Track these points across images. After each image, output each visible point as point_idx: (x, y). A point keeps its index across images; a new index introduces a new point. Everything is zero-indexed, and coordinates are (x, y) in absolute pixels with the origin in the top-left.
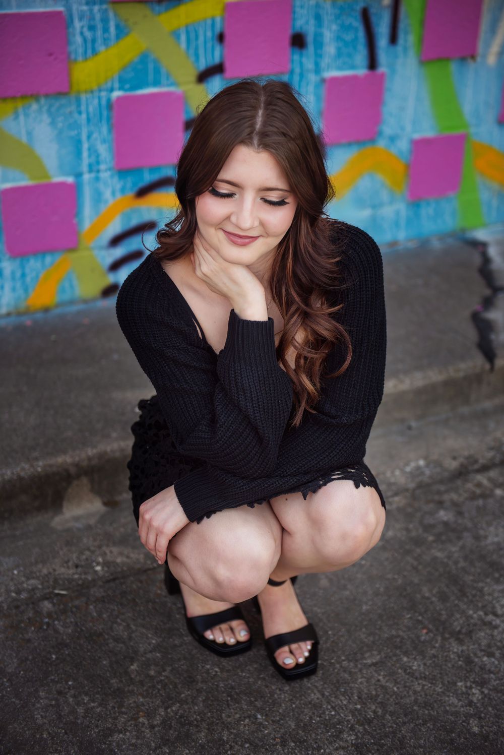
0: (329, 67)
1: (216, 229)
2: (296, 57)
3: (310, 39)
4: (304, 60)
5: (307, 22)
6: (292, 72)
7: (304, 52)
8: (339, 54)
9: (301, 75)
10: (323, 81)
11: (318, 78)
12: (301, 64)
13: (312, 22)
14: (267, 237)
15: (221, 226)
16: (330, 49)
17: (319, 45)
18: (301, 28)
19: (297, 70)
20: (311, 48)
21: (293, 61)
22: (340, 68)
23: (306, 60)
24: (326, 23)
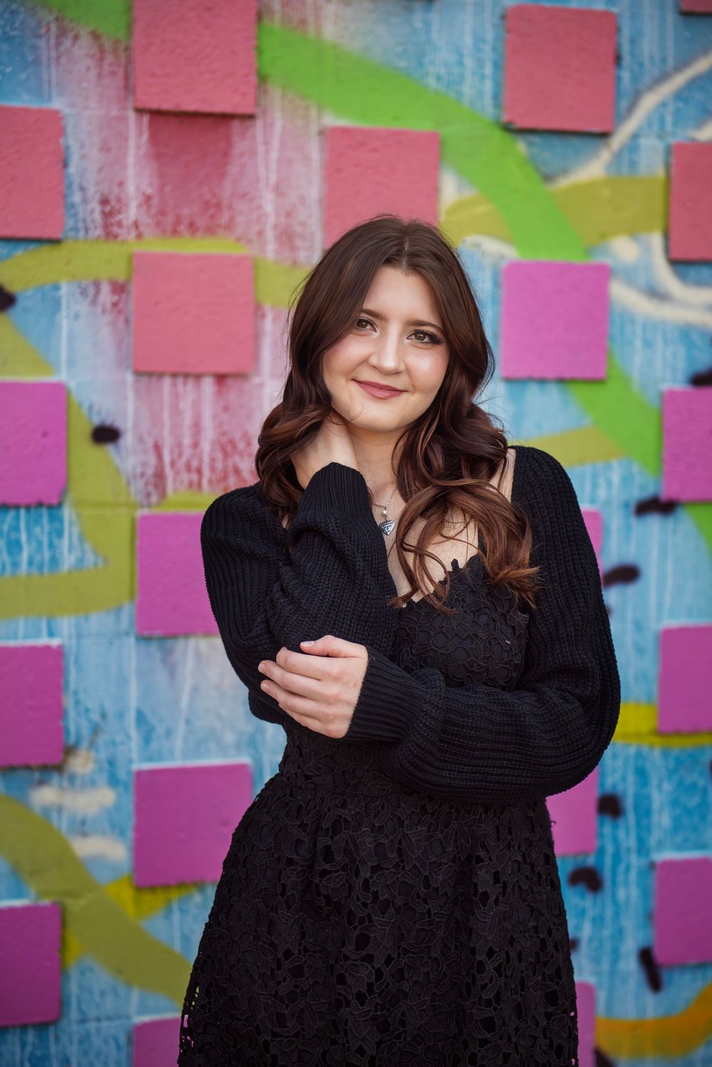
0: (660, 846)
1: (346, 381)
2: (607, 829)
3: (629, 803)
4: (621, 834)
5: (624, 779)
6: (601, 852)
7: (621, 822)
8: (677, 826)
9: (617, 857)
10: (652, 865)
11: (644, 862)
12: (615, 839)
13: (631, 779)
14: (414, 393)
15: (353, 375)
16: (663, 819)
17: (644, 811)
18: (614, 786)
19: (610, 849)
20: (631, 816)
21: (601, 836)
22: (680, 848)
23: (624, 833)
24: (654, 781)
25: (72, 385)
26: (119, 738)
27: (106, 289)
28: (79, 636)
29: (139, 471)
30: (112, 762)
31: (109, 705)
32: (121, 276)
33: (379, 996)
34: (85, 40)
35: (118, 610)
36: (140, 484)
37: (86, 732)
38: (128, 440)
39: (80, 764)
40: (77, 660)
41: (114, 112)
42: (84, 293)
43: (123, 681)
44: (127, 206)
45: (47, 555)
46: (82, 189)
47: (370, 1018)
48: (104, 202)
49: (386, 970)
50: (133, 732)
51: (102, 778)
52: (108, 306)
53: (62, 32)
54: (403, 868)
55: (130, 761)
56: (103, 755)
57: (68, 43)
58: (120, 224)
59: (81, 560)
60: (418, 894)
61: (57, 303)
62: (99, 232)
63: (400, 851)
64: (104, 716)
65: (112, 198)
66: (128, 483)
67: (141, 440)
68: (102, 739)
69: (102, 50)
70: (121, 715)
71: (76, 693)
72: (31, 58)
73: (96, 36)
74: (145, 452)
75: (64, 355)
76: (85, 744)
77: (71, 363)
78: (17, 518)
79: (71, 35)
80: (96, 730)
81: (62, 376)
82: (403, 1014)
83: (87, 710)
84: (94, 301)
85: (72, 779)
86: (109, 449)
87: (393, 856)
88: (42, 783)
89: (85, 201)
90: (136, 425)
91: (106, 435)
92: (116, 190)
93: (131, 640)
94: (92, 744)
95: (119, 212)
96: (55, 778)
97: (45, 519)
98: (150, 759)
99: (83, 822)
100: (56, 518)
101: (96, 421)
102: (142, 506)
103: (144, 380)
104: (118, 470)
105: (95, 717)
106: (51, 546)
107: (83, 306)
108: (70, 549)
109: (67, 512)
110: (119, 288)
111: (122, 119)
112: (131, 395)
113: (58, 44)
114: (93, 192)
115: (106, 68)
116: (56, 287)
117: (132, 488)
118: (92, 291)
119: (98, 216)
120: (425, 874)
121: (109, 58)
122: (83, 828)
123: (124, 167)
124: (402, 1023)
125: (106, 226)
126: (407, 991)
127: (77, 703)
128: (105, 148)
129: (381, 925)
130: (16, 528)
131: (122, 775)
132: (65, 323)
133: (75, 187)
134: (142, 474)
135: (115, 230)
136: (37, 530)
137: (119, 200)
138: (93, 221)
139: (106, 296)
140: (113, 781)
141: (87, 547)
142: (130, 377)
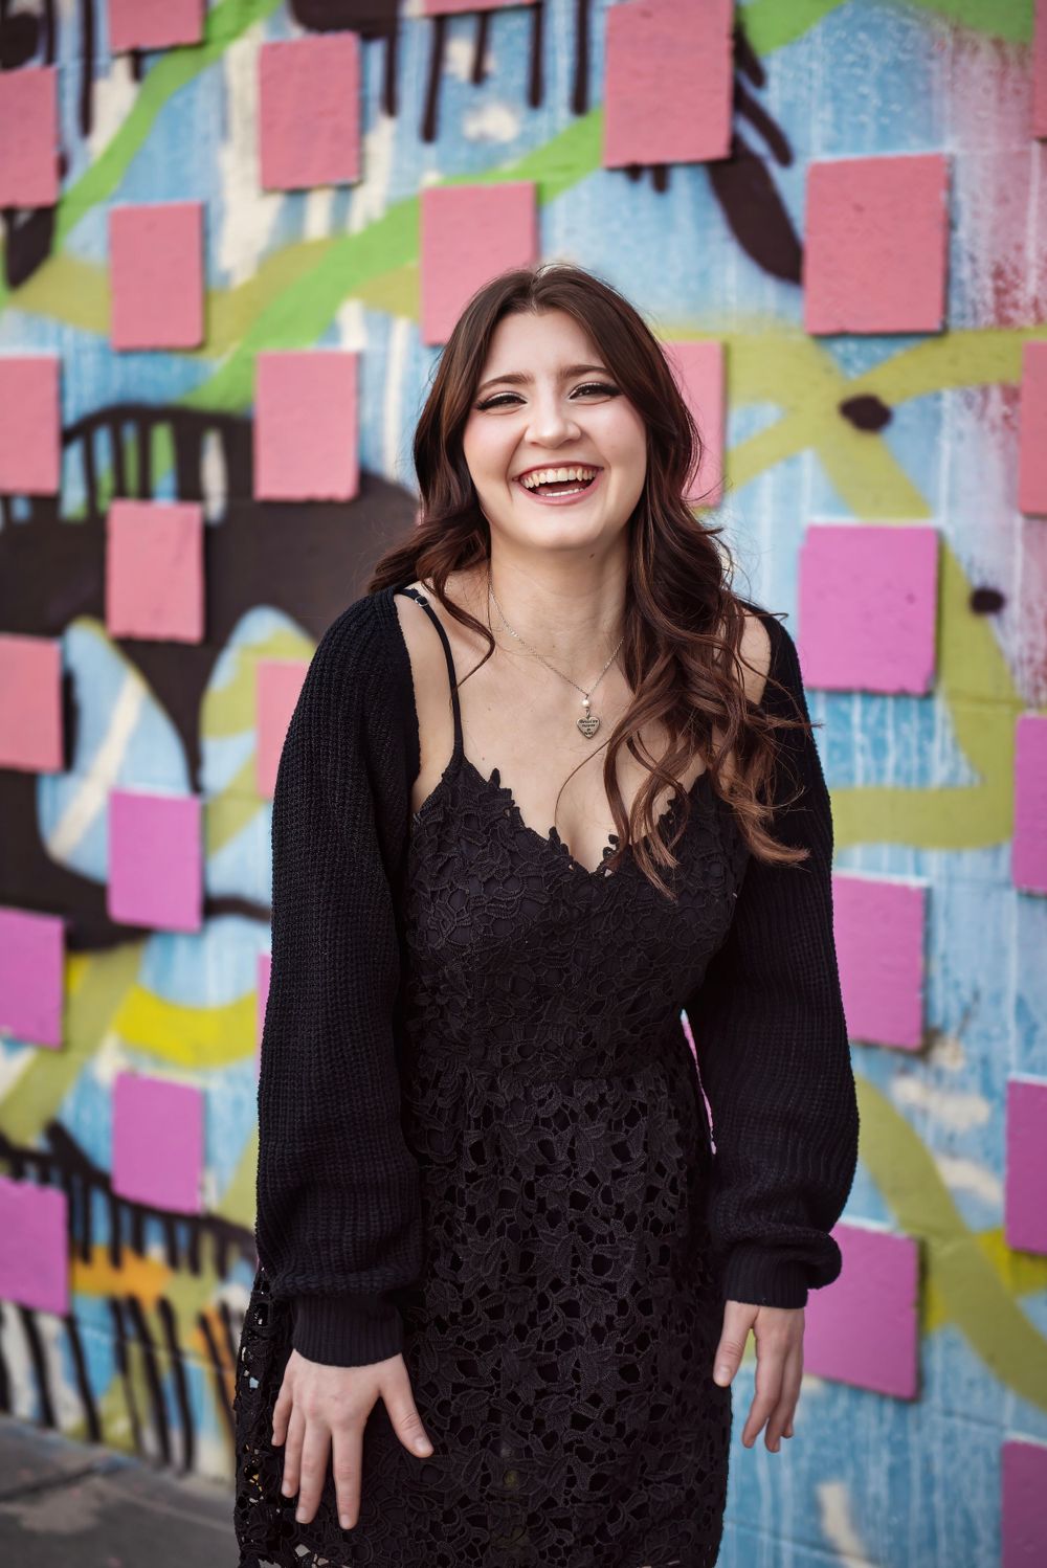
25: (950, 532)
26: (995, 1031)
27: (996, 395)
28: (951, 879)
29: (1026, 654)
30: (985, 1062)
31: (983, 982)
32: (1014, 376)
33: (544, 1330)
34: (986, 53)
35: (997, 849)
36: (1026, 673)
37: (955, 1013)
38: (1014, 610)
39: (948, 1056)
40: (947, 913)
41: (1015, 147)
42: (969, 404)
43: (1001, 952)
44: (1024, 279)
45: (915, 761)
46: (973, 259)
47: (530, 1358)
48: (998, 274)
49: (552, 1297)
50: (1012, 1025)
51: (974, 1082)
52: (999, 421)
53: (960, 45)
54: (576, 1175)
55: (1007, 1068)
56: (976, 1050)
57: (964, 59)
58: (1016, 306)
59: (954, 774)
60: (595, 1209)
61: (937, 417)
62: (991, 318)
63: (571, 1153)
64: (976, 996)
65: (1008, 269)
66: (1013, 671)
67: (1029, 611)
68: (975, 1027)
69: (1005, 61)
70: (997, 999)
71: (944, 957)
72: (921, 86)
73: (998, 43)
74: (1035, 628)
75: (944, 487)
76: (952, 1031)
77: (953, 502)
78: (883, 710)
79: (969, 47)
80: (967, 1014)
81: (940, 520)
82: (577, 1364)
83: (957, 985)
84: (981, 416)
85: (939, 1075)
86: (991, 620)
87: (562, 1157)
88: (905, 1071)
89: (975, 275)
90: (1024, 590)
91: (987, 601)
92: (1012, 255)
93: (1011, 896)
94: (962, 1032)
95: (1016, 286)
96: (920, 1069)
97: (914, 715)
98: (1032, 1069)
99: (951, 1138)
100: (927, 715)
101: (977, 581)
102: (1030, 706)
103: (1037, 524)
104: (1000, 653)
105: (966, 995)
106: (922, 751)
107: (967, 422)
108: (943, 756)
109: (940, 706)
110: (1012, 395)
111: (1024, 155)
112: (1019, 547)
113: (954, 62)
114: (985, 265)
115: (1009, 85)
116: (938, 397)
117: (1018, 680)
118: (979, 399)
119: (989, 297)
120: (605, 1184)
121: (1014, 72)
122: (951, 1145)
123: (1024, 223)
124: (576, 1376)
125: (999, 309)
126: (583, 1334)
127: (946, 971)
128: (1002, 200)
129: (548, 1241)
130: (881, 723)
131: (999, 1085)
132: (946, 445)
133: (965, 257)
134: (1031, 660)
135: (1011, 313)
136: (905, 727)
137: (1016, 270)
138: (984, 304)
139: (996, 407)
140: (987, 1091)
141: (962, 756)
142: (1019, 521)
